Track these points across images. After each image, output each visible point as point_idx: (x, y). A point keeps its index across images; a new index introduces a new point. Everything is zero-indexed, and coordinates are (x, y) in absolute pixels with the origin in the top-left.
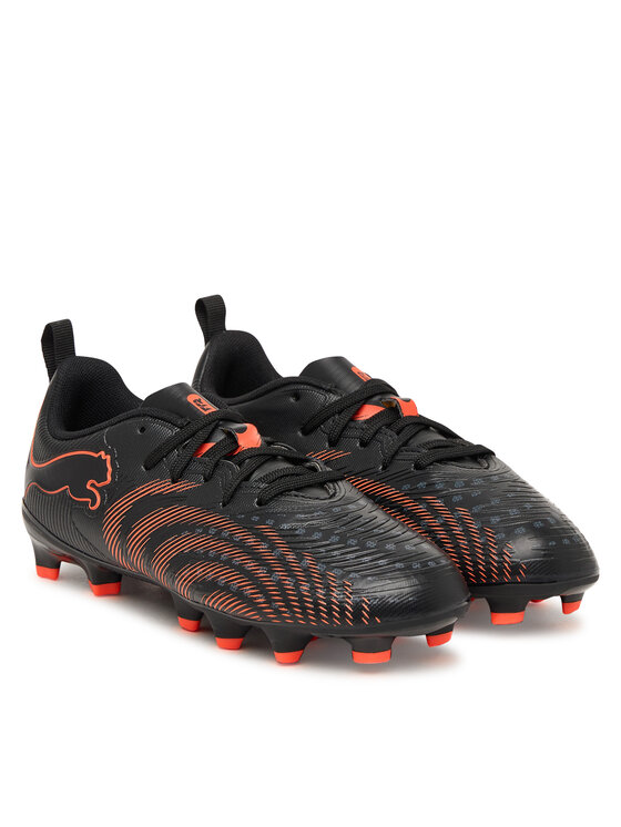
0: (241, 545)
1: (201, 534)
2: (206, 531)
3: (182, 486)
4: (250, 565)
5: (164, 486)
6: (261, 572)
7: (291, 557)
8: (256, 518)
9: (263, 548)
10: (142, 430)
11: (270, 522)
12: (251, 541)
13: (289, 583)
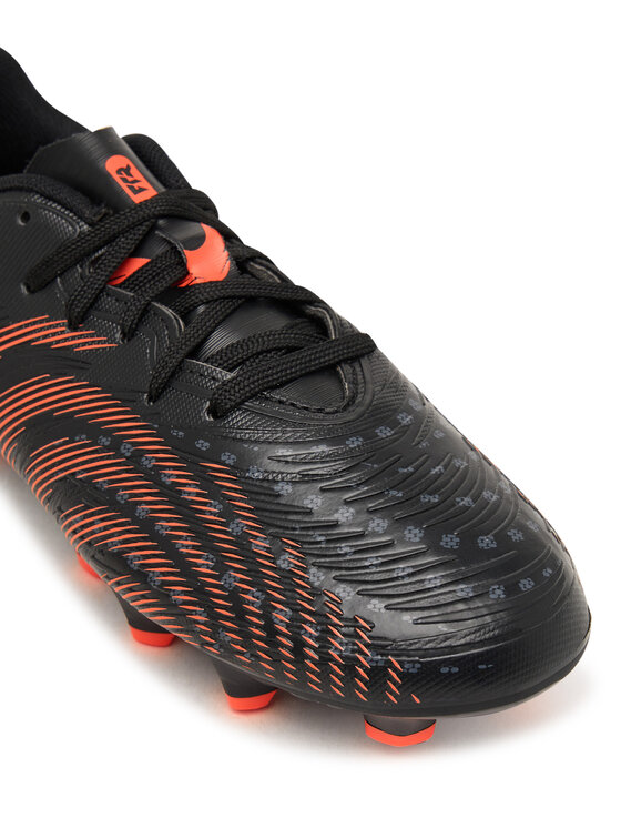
0: (171, 494)
1: (108, 449)
2: (115, 445)
3: (83, 341)
4: (186, 544)
5: (52, 332)
6: (204, 564)
7: (260, 544)
8: (203, 445)
9: (211, 512)
10: (26, 217)
11: (229, 458)
12: (191, 491)
13: (252, 600)
